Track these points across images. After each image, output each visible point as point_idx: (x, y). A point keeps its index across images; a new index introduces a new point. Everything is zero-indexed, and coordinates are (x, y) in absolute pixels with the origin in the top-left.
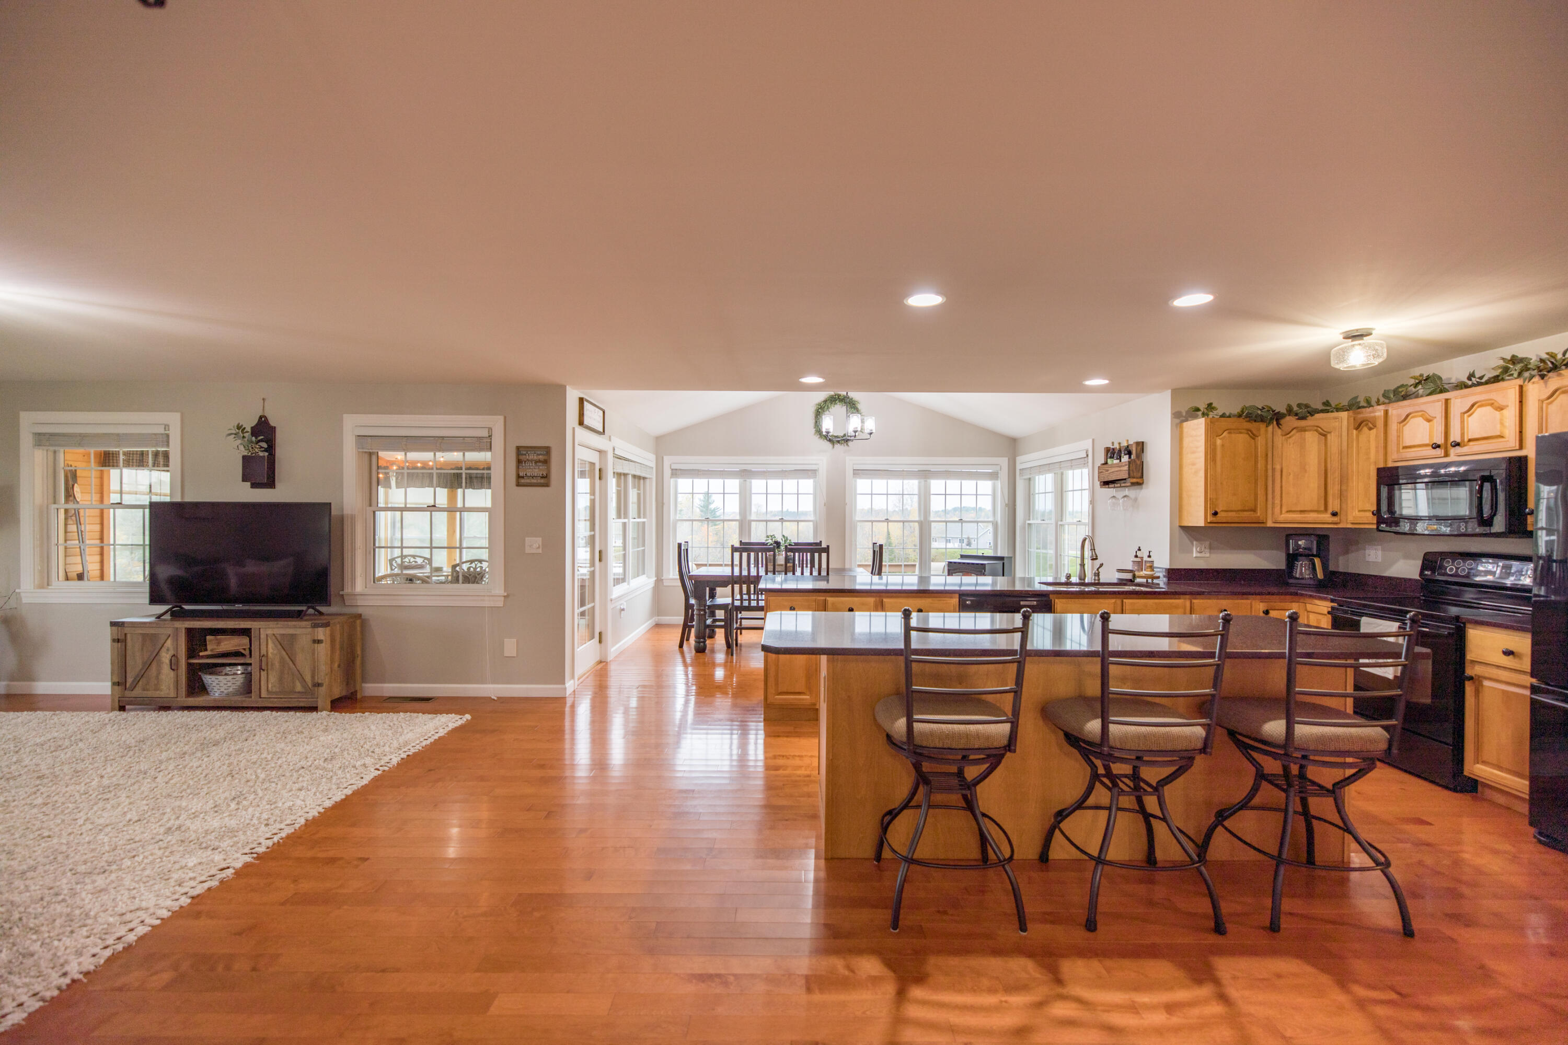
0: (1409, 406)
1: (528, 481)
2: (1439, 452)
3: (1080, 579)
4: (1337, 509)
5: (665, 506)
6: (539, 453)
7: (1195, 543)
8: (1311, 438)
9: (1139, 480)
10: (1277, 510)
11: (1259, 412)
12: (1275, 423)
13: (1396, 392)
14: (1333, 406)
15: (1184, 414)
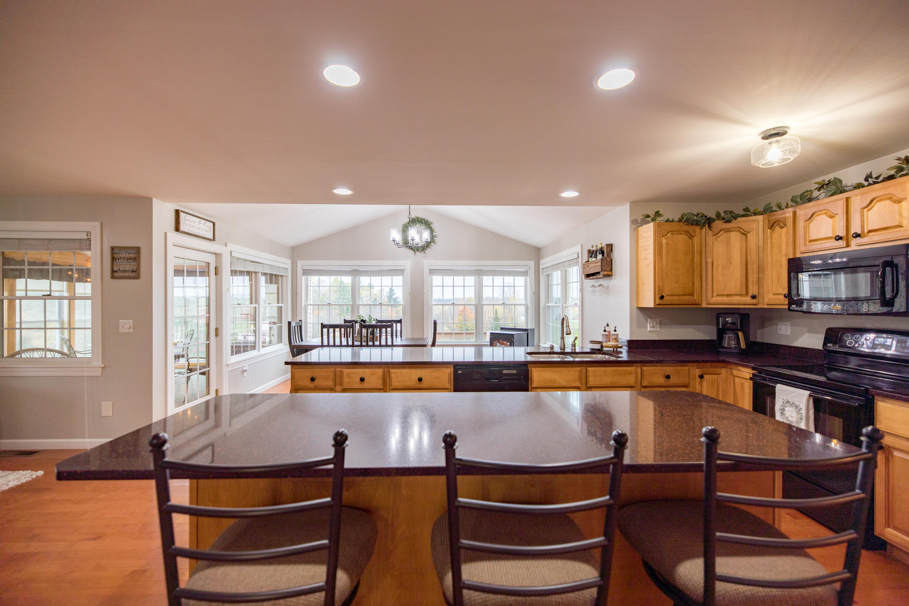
0: (814, 206)
1: (121, 274)
2: (842, 243)
3: (561, 349)
4: (755, 293)
5: (298, 296)
6: (130, 251)
7: (649, 320)
8: (735, 237)
9: (609, 273)
10: (709, 294)
11: (695, 218)
12: (707, 226)
13: (802, 196)
14: (752, 211)
15: (640, 221)
